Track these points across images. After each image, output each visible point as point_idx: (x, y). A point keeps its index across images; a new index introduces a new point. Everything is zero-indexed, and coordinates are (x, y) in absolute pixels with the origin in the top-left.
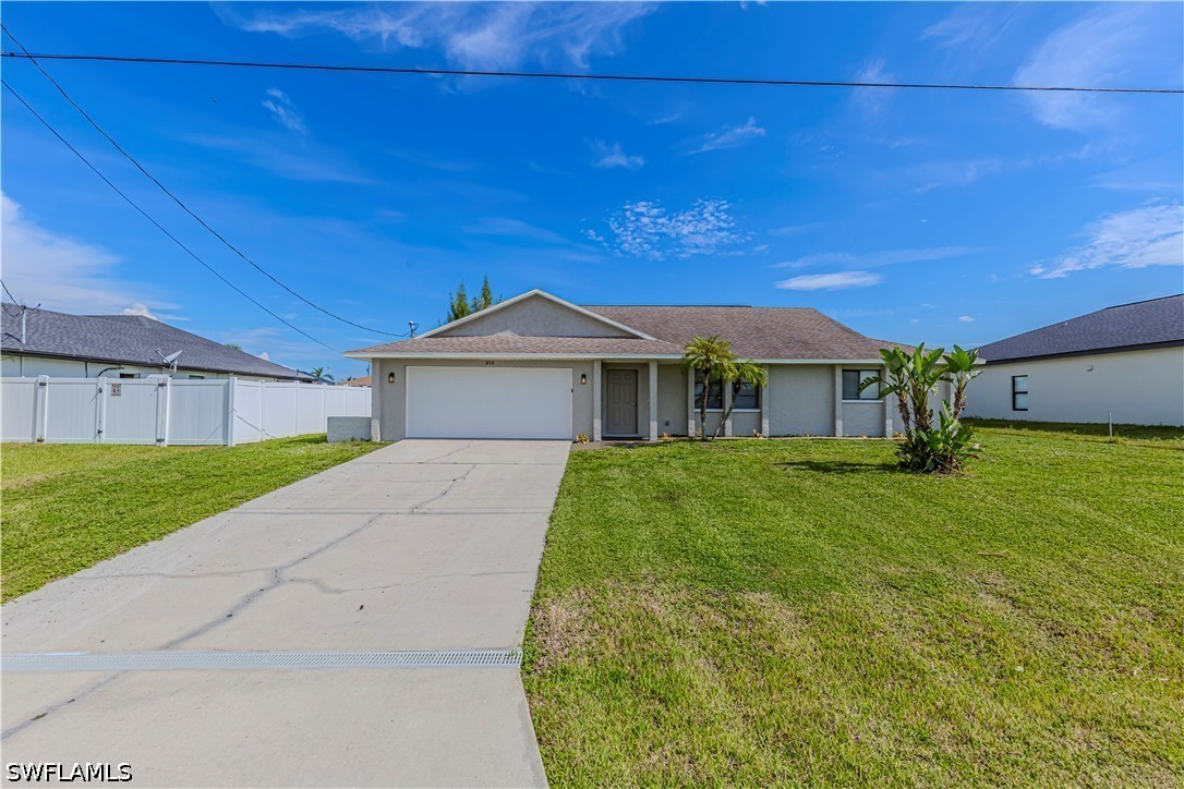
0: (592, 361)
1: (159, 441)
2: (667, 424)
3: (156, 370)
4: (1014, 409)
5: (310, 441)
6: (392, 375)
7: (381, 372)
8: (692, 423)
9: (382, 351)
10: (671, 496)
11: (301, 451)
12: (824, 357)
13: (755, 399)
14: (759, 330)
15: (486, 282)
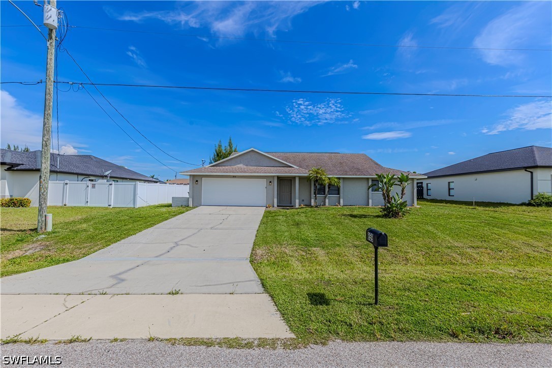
0: (274, 176)
1: (109, 206)
2: (303, 201)
3: (101, 178)
4: (449, 195)
5: (165, 206)
6: (197, 181)
7: (193, 179)
8: (313, 201)
9: (194, 172)
10: (297, 224)
11: (164, 210)
12: (364, 175)
13: (337, 190)
14: (341, 163)
15: (230, 140)
